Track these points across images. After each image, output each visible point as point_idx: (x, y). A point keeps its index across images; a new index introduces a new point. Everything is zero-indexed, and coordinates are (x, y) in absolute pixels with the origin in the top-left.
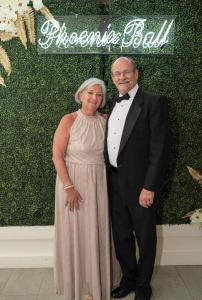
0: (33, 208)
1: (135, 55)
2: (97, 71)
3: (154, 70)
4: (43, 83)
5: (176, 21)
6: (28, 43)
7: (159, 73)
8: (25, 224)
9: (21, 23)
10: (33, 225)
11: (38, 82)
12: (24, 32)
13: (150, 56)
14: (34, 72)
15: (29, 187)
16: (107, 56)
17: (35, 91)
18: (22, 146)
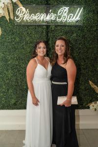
0: (13, 101)
1: (65, 26)
2: (45, 34)
3: (73, 33)
4: (18, 39)
6: (10, 19)
7: (75, 35)
8: (9, 109)
10: (13, 109)
11: (15, 39)
13: (71, 26)
14: (13, 34)
15: (10, 91)
16: (50, 26)
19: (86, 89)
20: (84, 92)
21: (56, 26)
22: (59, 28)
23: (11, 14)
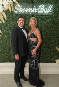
0: (12, 58)
1: (42, 15)
3: (47, 19)
6: (12, 11)
7: (48, 20)
8: (10, 62)
9: (10, 6)
11: (14, 22)
12: (10, 8)
13: (46, 15)
14: (13, 19)
15: (11, 52)
16: (34, 15)
17: (13, 25)
19: (54, 51)
20: (53, 53)
21: (37, 15)
22: (39, 16)
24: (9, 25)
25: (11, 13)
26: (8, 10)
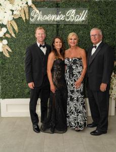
1: (72, 25)
2: (55, 31)
5: (89, 10)
6: (26, 19)
7: (81, 32)
9: (23, 11)
12: (24, 15)
13: (78, 25)
16: (59, 25)
17: (28, 40)
18: (22, 63)
21: (65, 25)
22: (67, 26)
23: (27, 15)
24: (22, 40)
25: (24, 23)
26: (20, 18)
